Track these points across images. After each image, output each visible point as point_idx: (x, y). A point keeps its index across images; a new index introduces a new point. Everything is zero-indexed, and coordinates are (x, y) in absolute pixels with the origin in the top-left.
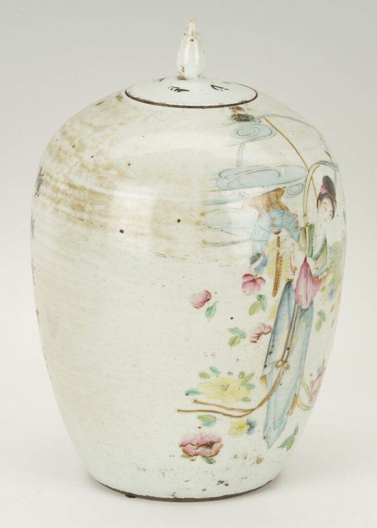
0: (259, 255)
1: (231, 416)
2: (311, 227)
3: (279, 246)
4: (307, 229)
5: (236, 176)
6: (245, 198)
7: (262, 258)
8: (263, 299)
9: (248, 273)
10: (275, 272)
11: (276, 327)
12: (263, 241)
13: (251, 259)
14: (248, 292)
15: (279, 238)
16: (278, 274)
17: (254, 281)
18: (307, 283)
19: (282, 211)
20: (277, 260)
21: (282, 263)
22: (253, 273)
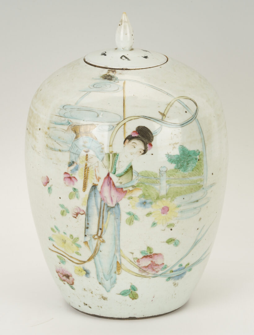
0: (73, 162)
1: (73, 262)
2: (115, 155)
3: (87, 160)
4: (111, 155)
5: (71, 110)
6: (69, 125)
7: (75, 165)
8: (77, 191)
9: (67, 172)
10: (83, 176)
11: (88, 212)
12: (76, 154)
13: (69, 163)
14: (67, 184)
15: (87, 155)
16: (86, 178)
17: (70, 178)
18: (110, 190)
19: (92, 139)
20: (86, 169)
21: (89, 171)
22: (69, 173)
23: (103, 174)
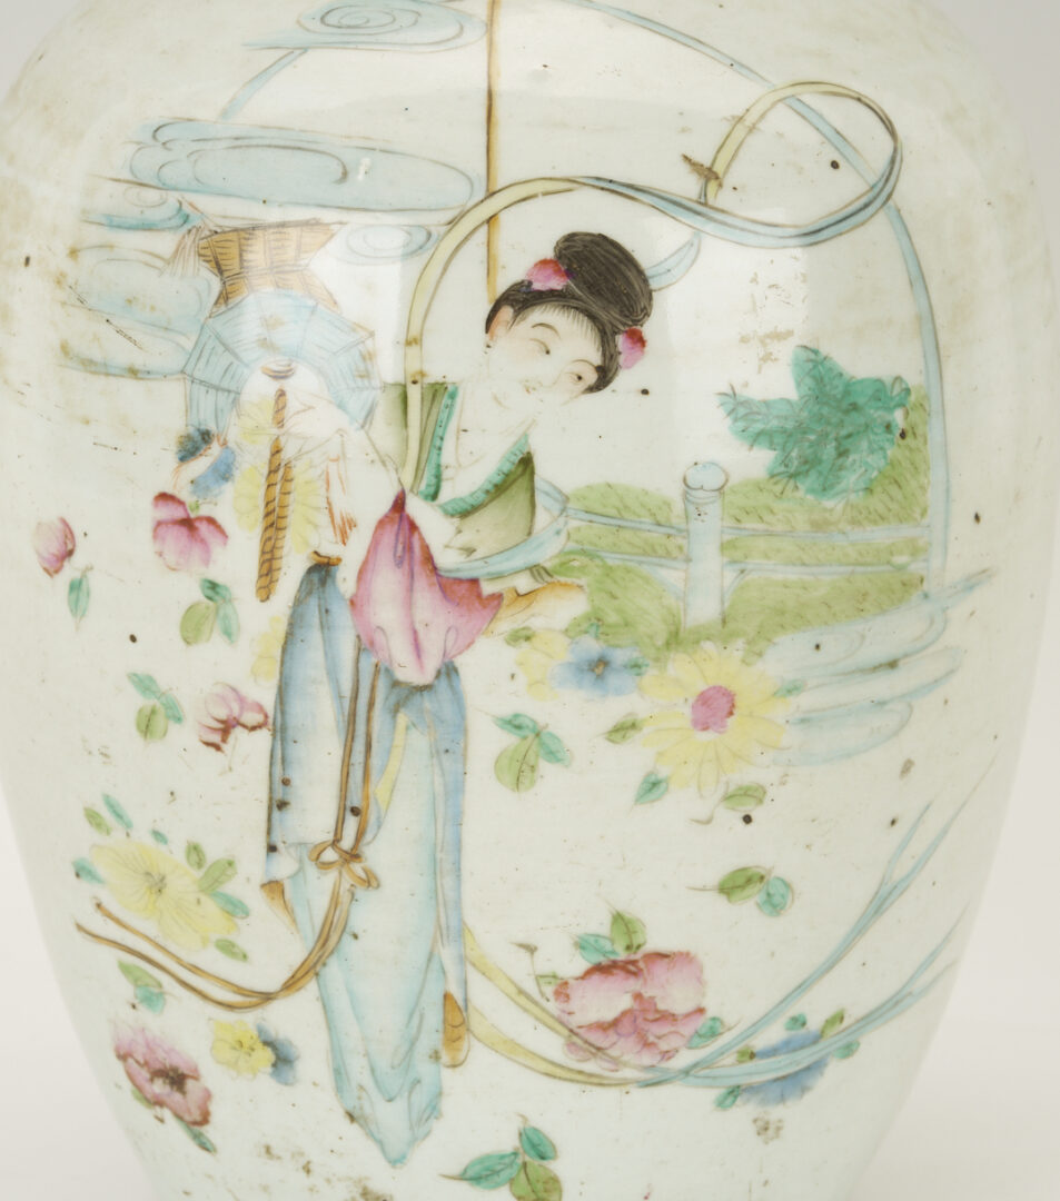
0: (206, 437)
1: (205, 997)
2: (439, 393)
3: (280, 423)
4: (415, 394)
5: (197, 146)
6: (187, 226)
7: (215, 449)
8: (224, 599)
9: (169, 491)
10: (261, 511)
11: (283, 713)
12: (224, 390)
13: (181, 443)
14: (171, 558)
15: (282, 394)
16: (274, 522)
17: (188, 524)
18: (410, 589)
19: (311, 303)
20: (272, 472)
21: (291, 487)
22: (184, 494)
23: (369, 500)
